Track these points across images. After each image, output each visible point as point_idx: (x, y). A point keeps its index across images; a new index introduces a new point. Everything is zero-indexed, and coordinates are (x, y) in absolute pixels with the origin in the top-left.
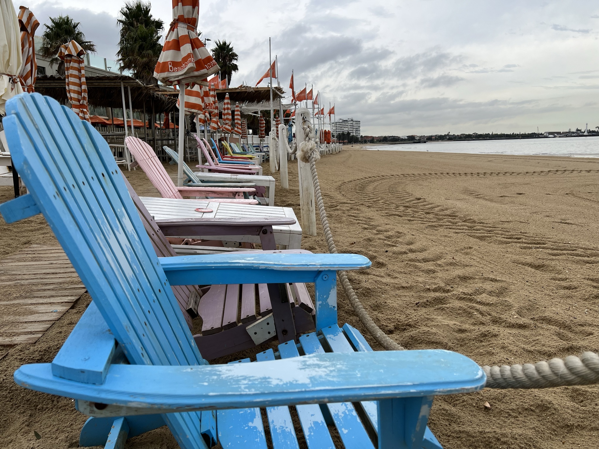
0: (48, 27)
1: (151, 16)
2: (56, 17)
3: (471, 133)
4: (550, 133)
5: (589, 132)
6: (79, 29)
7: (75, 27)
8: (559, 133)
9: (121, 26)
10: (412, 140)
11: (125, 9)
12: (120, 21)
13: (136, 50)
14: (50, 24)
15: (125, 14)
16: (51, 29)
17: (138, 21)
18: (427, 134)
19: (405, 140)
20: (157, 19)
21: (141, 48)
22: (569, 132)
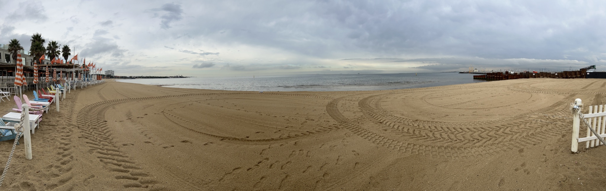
0: (10, 43)
1: (41, 38)
2: (13, 39)
3: (149, 76)
4: (170, 77)
5: (180, 77)
6: (19, 43)
7: (18, 42)
8: (172, 77)
9: (31, 42)
10: (131, 78)
11: (33, 36)
12: (31, 40)
13: (35, 49)
14: (11, 41)
15: (33, 37)
16: (11, 43)
17: (37, 40)
18: (136, 76)
19: (129, 78)
20: (43, 39)
21: (36, 49)
22: (175, 77)
